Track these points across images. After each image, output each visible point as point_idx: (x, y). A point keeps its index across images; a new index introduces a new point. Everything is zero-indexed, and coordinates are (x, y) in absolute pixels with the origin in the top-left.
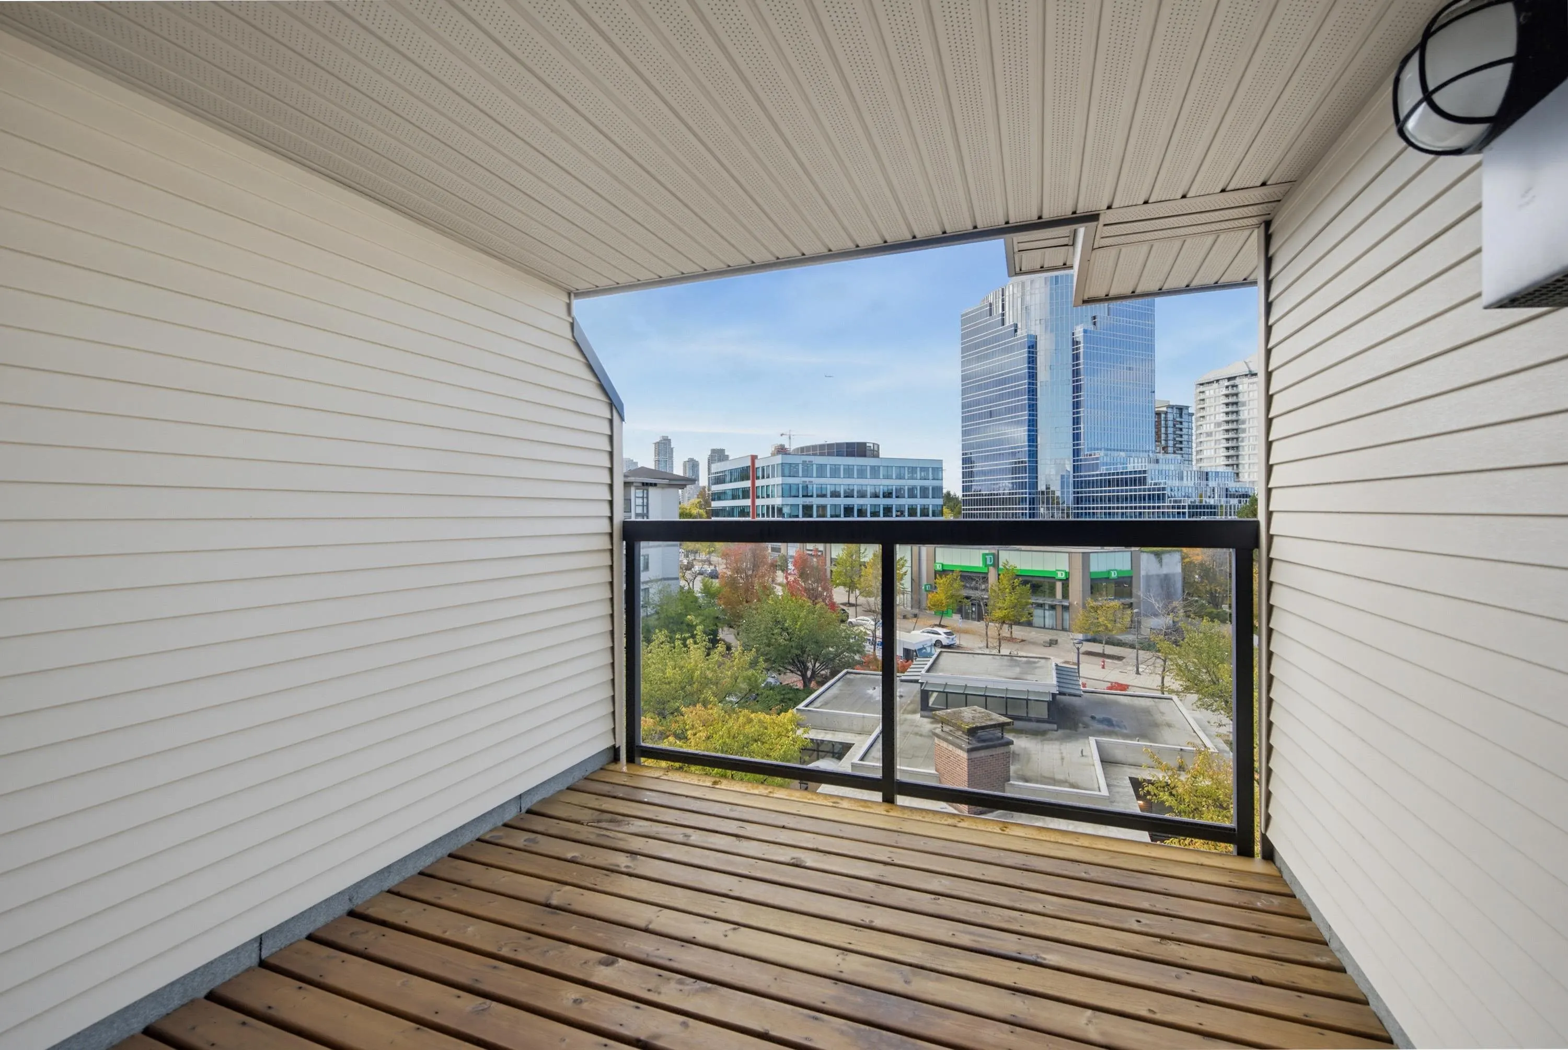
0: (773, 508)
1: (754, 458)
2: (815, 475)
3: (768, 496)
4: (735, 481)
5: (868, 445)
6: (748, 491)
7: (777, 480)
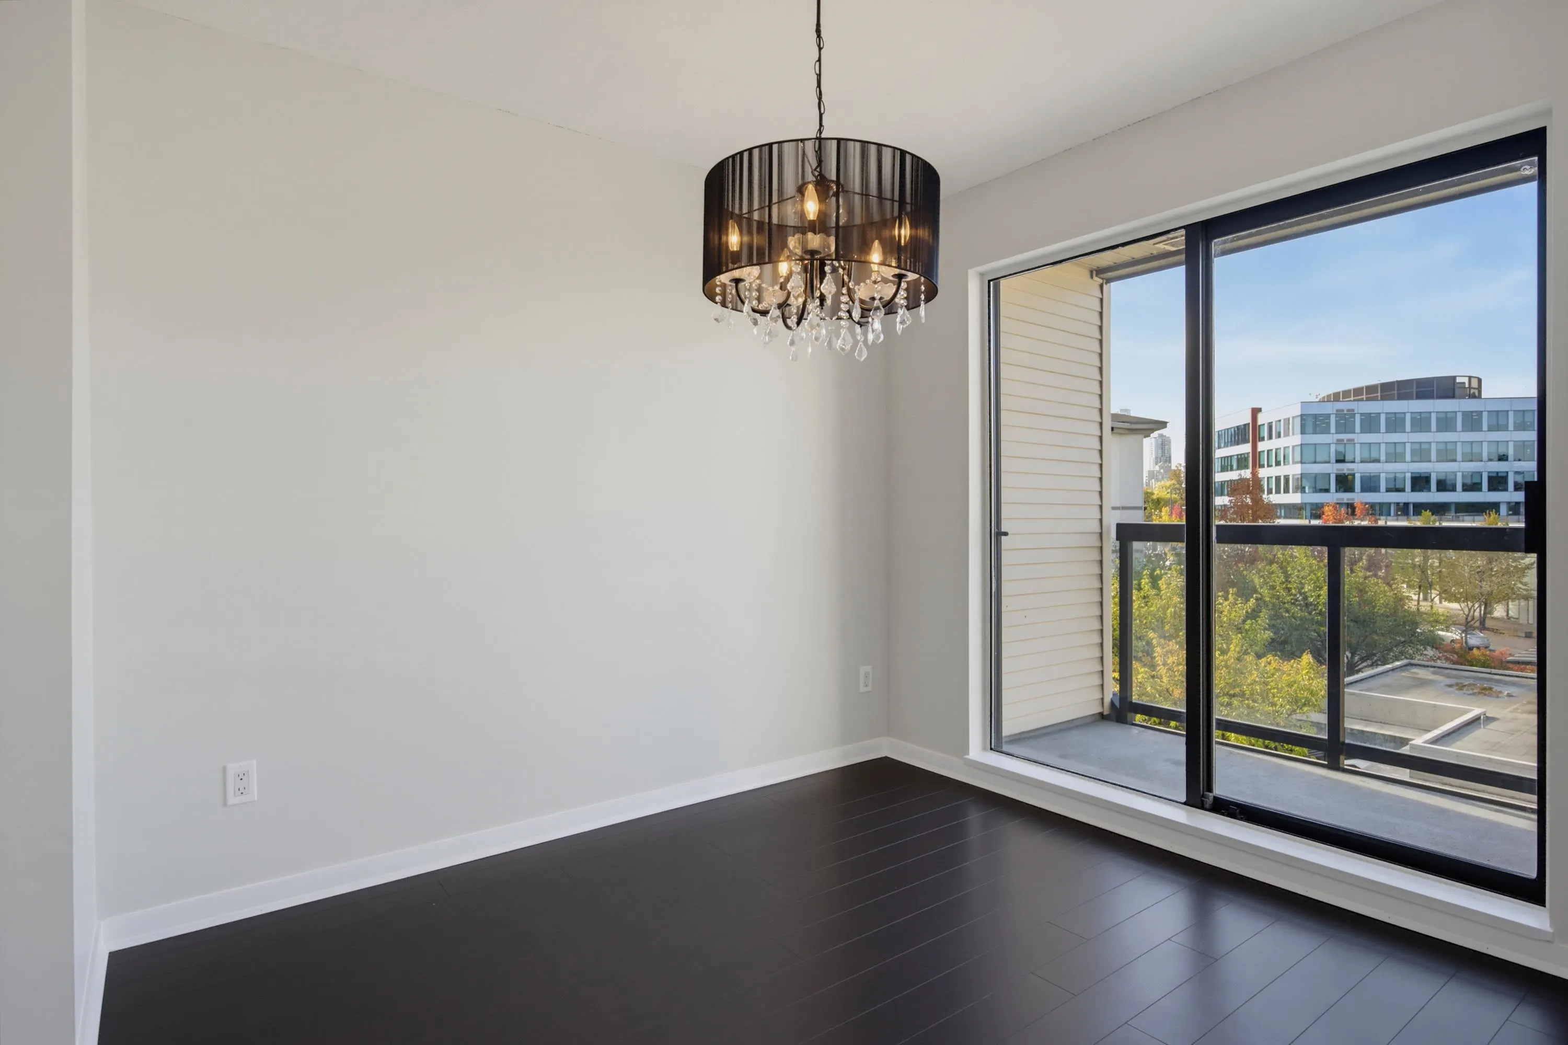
0: (1287, 478)
1: (1255, 412)
2: (1358, 429)
3: (1278, 463)
4: (1226, 445)
5: (1458, 380)
6: (1246, 459)
7: (1295, 439)
